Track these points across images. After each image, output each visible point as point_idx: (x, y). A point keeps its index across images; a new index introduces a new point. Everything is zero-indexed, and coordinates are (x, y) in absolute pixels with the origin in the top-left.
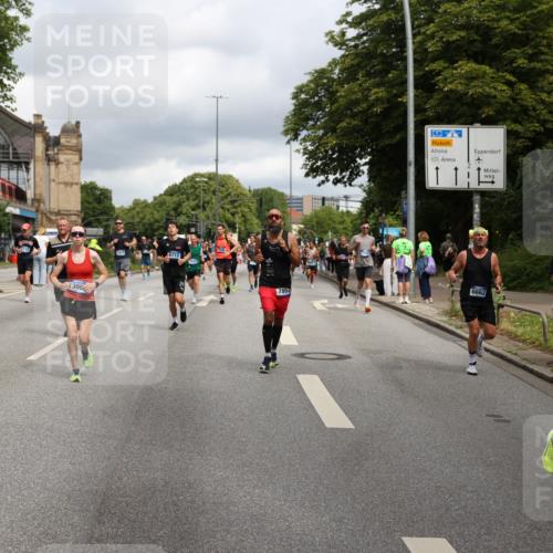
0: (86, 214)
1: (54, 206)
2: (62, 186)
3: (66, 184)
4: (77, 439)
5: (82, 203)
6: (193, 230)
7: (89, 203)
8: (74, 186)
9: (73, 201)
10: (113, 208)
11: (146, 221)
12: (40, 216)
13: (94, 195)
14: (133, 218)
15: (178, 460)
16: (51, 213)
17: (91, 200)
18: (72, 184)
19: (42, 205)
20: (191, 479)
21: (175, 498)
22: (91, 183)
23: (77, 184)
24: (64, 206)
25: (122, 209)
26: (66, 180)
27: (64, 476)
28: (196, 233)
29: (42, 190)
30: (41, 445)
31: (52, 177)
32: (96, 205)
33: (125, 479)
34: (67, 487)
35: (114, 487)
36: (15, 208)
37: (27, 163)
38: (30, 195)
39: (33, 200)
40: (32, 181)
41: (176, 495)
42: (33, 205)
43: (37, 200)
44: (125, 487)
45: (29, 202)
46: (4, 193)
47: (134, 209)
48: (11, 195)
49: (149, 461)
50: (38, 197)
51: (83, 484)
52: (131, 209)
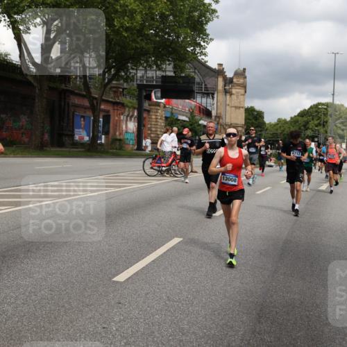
0: (247, 126)
1: (228, 121)
2: (234, 108)
3: (236, 107)
4: (243, 268)
5: (246, 120)
6: (316, 140)
7: (250, 120)
8: (241, 109)
9: (240, 118)
10: (264, 123)
11: (285, 132)
12: (219, 127)
13: (253, 114)
14: (277, 130)
15: (309, 289)
16: (226, 125)
17: (251, 117)
18: (240, 107)
19: (221, 120)
20: (318, 302)
21: (308, 313)
22: (252, 107)
23: (243, 107)
24: (234, 121)
25: (270, 124)
26: (236, 105)
27: (237, 290)
28: (318, 142)
29: (221, 110)
30: (222, 269)
31: (228, 102)
32: (254, 121)
33: (275, 296)
34: (239, 297)
35: (268, 300)
36: (205, 121)
37: (213, 94)
38: (214, 113)
39: (216, 117)
40: (215, 106)
41: (308, 311)
42: (215, 120)
43: (218, 117)
44: (275, 301)
45: (213, 118)
46: (200, 112)
47: (278, 124)
48: (203, 113)
49: (290, 287)
50: (219, 115)
51: (248, 296)
52: (276, 125)
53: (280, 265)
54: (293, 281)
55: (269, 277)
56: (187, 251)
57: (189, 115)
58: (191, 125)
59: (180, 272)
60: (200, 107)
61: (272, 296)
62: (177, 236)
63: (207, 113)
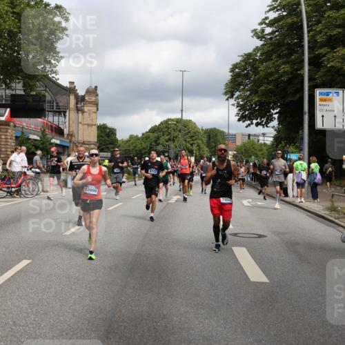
0: (100, 144)
1: (81, 139)
2: (86, 126)
3: (88, 125)
4: (93, 285)
5: (98, 137)
7: (101, 136)
8: (94, 127)
9: (92, 136)
10: (117, 140)
11: (137, 148)
12: (72, 145)
13: (105, 132)
14: (129, 146)
16: (78, 143)
17: (103, 135)
18: (92, 125)
19: (73, 138)
20: (165, 312)
21: (155, 324)
22: (104, 124)
23: (95, 125)
24: (86, 139)
25: (122, 140)
26: (88, 122)
27: (86, 308)
28: (168, 156)
29: (73, 129)
30: (71, 289)
31: (80, 121)
32: (106, 138)
33: (123, 311)
34: (88, 315)
35: (116, 316)
36: (57, 140)
37: (65, 112)
38: (66, 131)
39: (68, 135)
40: (67, 123)
41: (156, 322)
42: (68, 138)
43: (71, 135)
44: (124, 316)
45: (66, 136)
46: (52, 131)
47: (130, 141)
48: (56, 132)
49: (139, 300)
50: (71, 133)
51: (97, 314)
52: (128, 141)
53: (129, 279)
55: (118, 292)
56: (35, 273)
57: (40, 134)
58: (42, 144)
59: (27, 296)
60: (52, 126)
61: (121, 311)
62: (25, 259)
63: (59, 132)
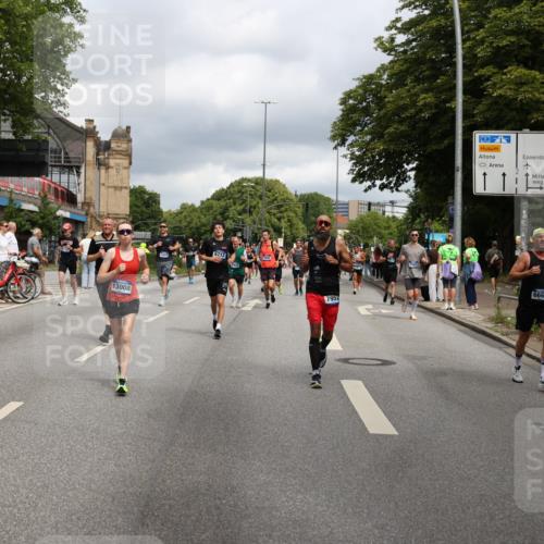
0: (134, 217)
1: (103, 210)
2: (111, 190)
3: (116, 188)
4: (121, 441)
5: (131, 207)
7: (138, 207)
8: (123, 190)
9: (122, 205)
10: (161, 212)
11: (193, 225)
12: (89, 220)
13: (142, 199)
14: (180, 221)
16: (100, 216)
17: (139, 204)
18: (121, 188)
19: (92, 209)
20: (234, 482)
21: (218, 502)
22: (140, 187)
23: (126, 188)
24: (114, 210)
25: (170, 213)
26: (116, 184)
27: (109, 477)
28: (242, 237)
29: (92, 194)
30: (86, 447)
31: (102, 181)
32: (144, 209)
33: (169, 481)
34: (112, 488)
35: (157, 489)
36: (66, 211)
37: (78, 168)
38: (80, 198)
39: (83, 204)
40: (82, 185)
41: (219, 499)
42: (83, 209)
43: (87, 204)
44: (169, 489)
45: (79, 205)
46: (57, 196)
47: (181, 213)
48: (63, 199)
49: (193, 464)
50: (88, 201)
52: (178, 213)
53: (178, 432)
54: (197, 455)
55: (160, 450)
56: (29, 423)
57: (39, 202)
58: (43, 218)
60: (56, 189)
61: (164, 481)
62: (14, 400)
63: (70, 199)
